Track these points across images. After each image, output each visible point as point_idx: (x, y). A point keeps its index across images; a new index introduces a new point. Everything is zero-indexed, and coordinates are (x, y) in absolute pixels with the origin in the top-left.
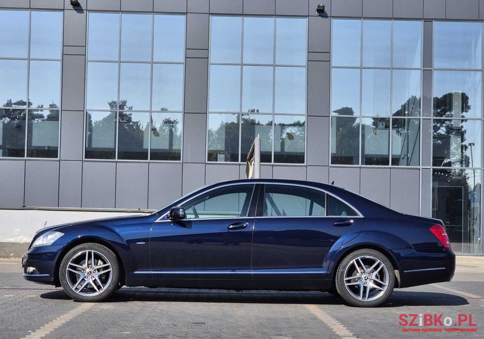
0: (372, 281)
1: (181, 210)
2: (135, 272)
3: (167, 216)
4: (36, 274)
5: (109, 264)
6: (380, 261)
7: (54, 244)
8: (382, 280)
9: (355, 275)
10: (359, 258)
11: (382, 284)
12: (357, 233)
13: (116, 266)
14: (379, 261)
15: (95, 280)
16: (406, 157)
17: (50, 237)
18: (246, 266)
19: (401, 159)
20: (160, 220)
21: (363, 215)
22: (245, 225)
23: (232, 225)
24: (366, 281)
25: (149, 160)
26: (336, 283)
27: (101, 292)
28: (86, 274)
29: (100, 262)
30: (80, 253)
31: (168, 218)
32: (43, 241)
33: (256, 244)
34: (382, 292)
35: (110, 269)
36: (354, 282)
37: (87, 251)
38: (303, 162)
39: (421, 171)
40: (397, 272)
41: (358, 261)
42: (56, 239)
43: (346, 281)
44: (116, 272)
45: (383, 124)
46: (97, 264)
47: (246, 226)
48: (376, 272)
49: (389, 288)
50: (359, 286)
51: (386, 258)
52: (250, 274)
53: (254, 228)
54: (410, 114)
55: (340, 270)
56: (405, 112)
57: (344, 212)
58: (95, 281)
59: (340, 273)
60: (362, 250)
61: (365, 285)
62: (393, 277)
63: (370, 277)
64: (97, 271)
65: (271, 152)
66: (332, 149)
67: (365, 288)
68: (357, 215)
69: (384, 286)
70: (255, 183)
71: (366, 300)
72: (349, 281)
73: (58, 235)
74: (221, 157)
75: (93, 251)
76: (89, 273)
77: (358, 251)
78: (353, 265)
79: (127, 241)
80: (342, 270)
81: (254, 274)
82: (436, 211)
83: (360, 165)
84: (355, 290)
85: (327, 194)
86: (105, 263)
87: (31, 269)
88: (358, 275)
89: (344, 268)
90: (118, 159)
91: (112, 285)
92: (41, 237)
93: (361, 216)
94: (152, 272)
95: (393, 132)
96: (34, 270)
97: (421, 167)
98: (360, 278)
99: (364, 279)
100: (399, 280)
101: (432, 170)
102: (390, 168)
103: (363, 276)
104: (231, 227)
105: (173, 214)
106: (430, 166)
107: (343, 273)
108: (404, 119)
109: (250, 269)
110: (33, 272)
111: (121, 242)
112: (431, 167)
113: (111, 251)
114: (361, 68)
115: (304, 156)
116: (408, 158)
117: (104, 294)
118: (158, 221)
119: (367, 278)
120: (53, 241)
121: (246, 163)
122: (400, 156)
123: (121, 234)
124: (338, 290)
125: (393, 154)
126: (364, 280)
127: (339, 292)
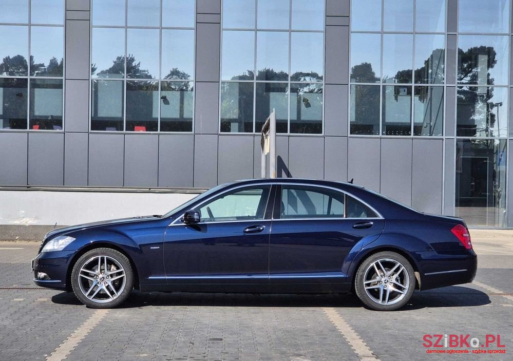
0: (392, 284)
1: (196, 214)
2: (150, 278)
3: (181, 219)
4: (47, 280)
5: (123, 270)
6: (401, 264)
7: (65, 249)
8: (402, 283)
9: (375, 278)
10: (378, 261)
11: (402, 287)
12: (377, 235)
13: (130, 272)
14: (399, 264)
15: (109, 285)
16: (429, 125)
17: (61, 242)
18: (263, 270)
19: (423, 127)
20: (174, 224)
21: (384, 216)
22: (261, 229)
23: (249, 228)
24: (386, 284)
25: (159, 132)
26: (356, 287)
27: (115, 298)
28: (99, 280)
29: (113, 267)
30: (92, 259)
31: (182, 221)
32: (54, 245)
33: (273, 245)
34: (403, 295)
35: (124, 275)
36: (374, 285)
37: (100, 257)
38: (321, 133)
39: (444, 140)
40: (417, 274)
41: (377, 265)
42: (68, 244)
43: (366, 284)
44: (130, 277)
45: (405, 91)
46: (110, 270)
47: (263, 230)
48: (396, 275)
49: (410, 291)
50: (379, 289)
51: (406, 261)
52: (267, 279)
53: (270, 230)
54: (433, 81)
55: (359, 273)
56: (428, 70)
57: (363, 213)
58: (108, 287)
59: (359, 277)
60: (382, 252)
61: (385, 288)
62: (413, 280)
63: (390, 281)
64: (110, 277)
65: (287, 120)
66: (351, 116)
67: (385, 291)
68: (377, 217)
69: (404, 289)
70: (272, 184)
71: (386, 304)
72: (368, 285)
73: (69, 240)
74: (234, 126)
75: (105, 257)
76: (102, 279)
77: (378, 254)
78: (373, 268)
79: (140, 245)
80: (361, 273)
81: (271, 278)
82: (460, 173)
83: (380, 135)
84: (375, 293)
85: (346, 195)
86: (118, 268)
87: (42, 275)
88: (378, 278)
89: (364, 271)
90: (126, 130)
91: (125, 291)
92: (52, 242)
93: (381, 217)
94: (167, 277)
95: (415, 98)
96: (45, 276)
97: (444, 137)
98: (380, 281)
99: (383, 282)
100: (420, 282)
101: (455, 140)
102: (412, 139)
103: (383, 279)
104: (247, 230)
105: (188, 218)
106: (453, 135)
107: (362, 276)
108: (427, 87)
109: (267, 274)
110: (44, 278)
111: (134, 247)
112: (455, 137)
113: (124, 256)
114: (382, 33)
115: (321, 124)
116: (431, 127)
117: (118, 300)
118: (172, 224)
119: (387, 281)
120: (63, 246)
121: (261, 134)
122: (423, 123)
123: (133, 238)
124: (358, 294)
125: (415, 122)
126: (383, 284)
127: (359, 296)
